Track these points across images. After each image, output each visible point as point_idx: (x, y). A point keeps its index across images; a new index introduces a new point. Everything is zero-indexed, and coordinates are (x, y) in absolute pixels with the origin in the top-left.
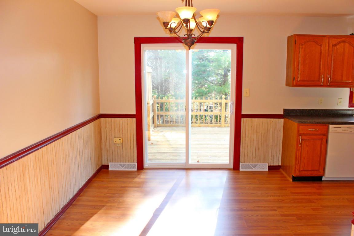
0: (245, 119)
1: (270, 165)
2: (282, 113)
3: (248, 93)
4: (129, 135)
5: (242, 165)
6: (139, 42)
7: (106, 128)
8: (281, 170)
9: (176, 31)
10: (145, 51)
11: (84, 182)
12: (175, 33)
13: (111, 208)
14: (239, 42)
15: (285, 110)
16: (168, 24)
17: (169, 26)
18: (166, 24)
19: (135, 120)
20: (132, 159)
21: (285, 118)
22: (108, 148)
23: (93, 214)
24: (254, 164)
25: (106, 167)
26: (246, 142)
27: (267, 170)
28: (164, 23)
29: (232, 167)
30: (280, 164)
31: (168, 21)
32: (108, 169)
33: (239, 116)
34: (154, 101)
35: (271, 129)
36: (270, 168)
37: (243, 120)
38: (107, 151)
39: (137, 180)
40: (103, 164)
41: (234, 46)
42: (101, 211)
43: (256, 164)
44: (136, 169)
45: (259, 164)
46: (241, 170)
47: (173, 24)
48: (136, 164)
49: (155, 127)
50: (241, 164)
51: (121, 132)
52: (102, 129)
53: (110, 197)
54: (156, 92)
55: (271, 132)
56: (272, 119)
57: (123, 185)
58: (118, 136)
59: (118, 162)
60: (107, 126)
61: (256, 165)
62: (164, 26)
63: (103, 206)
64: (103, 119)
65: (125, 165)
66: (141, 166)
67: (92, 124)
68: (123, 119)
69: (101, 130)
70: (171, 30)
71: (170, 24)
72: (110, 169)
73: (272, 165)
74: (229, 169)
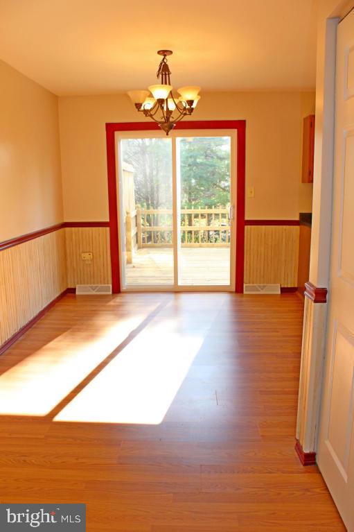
0: (249, 227)
1: (282, 286)
2: (297, 218)
3: (253, 194)
4: (101, 249)
5: (246, 287)
6: (112, 129)
7: (72, 240)
8: (297, 292)
9: (152, 113)
10: (120, 141)
11: (45, 305)
12: (151, 116)
13: (79, 330)
14: (240, 126)
15: (301, 215)
16: (140, 105)
17: (142, 108)
18: (138, 106)
19: (108, 229)
20: (106, 280)
21: (302, 224)
22: (75, 267)
23: (56, 336)
24: (262, 285)
25: (73, 291)
26: (252, 256)
27: (279, 292)
28: (136, 104)
29: (234, 289)
30: (296, 286)
31: (140, 102)
32: (75, 292)
33: (241, 222)
34: (138, 212)
35: (284, 240)
36: (284, 290)
37: (247, 228)
38: (74, 271)
39: (111, 303)
40: (69, 287)
41: (235, 132)
42: (66, 333)
43: (265, 284)
44: (111, 293)
45: (269, 285)
46: (245, 292)
47: (148, 104)
48: (111, 286)
49: (139, 248)
50: (245, 285)
51: (91, 245)
52: (67, 242)
53: (77, 320)
54: (145, 204)
55: (284, 244)
56: (284, 227)
57: (94, 309)
58: (88, 251)
59: (88, 284)
60: (74, 237)
61: (264, 287)
62: (137, 107)
63: (69, 329)
64: (68, 229)
65: (96, 287)
66: (117, 289)
67: (54, 234)
68: (94, 229)
69: (65, 242)
70: (146, 112)
71: (143, 105)
72: (77, 293)
73: (286, 286)
74: (231, 292)
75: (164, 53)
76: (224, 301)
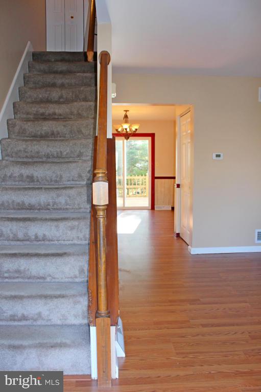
0: (157, 180)
1: (172, 207)
3: (158, 165)
14: (152, 136)
24: (163, 206)
27: (170, 209)
35: (172, 185)
41: (150, 138)
45: (166, 206)
46: (155, 209)
50: (155, 206)
74: (149, 209)
75: (126, 111)
76: (146, 214)
